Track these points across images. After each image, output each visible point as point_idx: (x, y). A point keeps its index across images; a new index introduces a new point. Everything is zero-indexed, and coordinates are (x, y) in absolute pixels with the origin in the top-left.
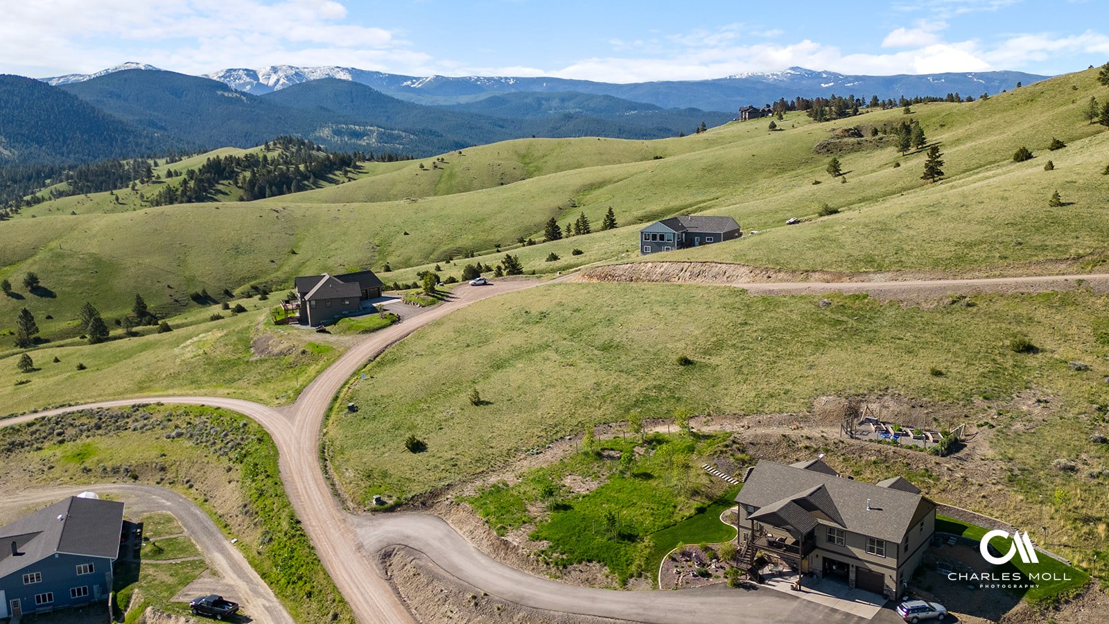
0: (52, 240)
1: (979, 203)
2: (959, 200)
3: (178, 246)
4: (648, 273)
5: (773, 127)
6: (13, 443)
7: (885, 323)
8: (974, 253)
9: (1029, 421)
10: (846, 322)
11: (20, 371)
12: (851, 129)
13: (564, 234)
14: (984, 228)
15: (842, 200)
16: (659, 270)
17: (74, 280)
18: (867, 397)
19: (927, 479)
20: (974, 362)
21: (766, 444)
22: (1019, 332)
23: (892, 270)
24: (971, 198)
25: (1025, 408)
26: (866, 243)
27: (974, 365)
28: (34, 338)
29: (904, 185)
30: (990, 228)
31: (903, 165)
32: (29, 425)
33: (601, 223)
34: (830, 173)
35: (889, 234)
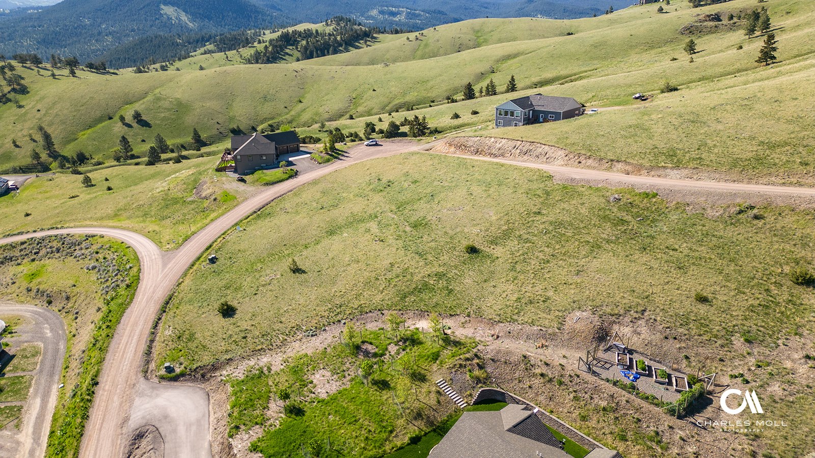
0: (158, 88)
1: (793, 99)
2: (775, 94)
3: (229, 94)
4: (490, 147)
5: (661, 10)
6: (5, 258)
7: (665, 229)
8: (777, 156)
9: (790, 383)
10: (628, 222)
11: (83, 185)
12: (712, 15)
13: (477, 94)
14: (791, 127)
15: (685, 78)
16: (498, 146)
17: (163, 115)
18: (621, 318)
19: (654, 445)
20: (745, 290)
21: (506, 363)
22: (803, 257)
23: (689, 167)
24: (786, 93)
25: (788, 364)
26: (674, 135)
27: (744, 293)
28: (131, 155)
29: (740, 67)
30: (797, 129)
31: (745, 48)
32: (22, 243)
33: (504, 88)
34: (686, 51)
35: (698, 127)
